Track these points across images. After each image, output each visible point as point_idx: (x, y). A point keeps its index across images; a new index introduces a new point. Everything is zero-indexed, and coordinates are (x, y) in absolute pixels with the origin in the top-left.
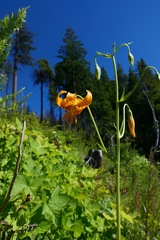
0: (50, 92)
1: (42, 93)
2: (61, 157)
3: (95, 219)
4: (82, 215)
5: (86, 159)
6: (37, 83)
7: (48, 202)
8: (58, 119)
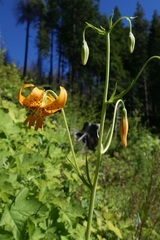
0: (39, 37)
1: (28, 36)
2: (41, 136)
3: (74, 227)
4: (59, 221)
5: (79, 135)
6: (21, 20)
7: (10, 209)
8: (47, 74)
